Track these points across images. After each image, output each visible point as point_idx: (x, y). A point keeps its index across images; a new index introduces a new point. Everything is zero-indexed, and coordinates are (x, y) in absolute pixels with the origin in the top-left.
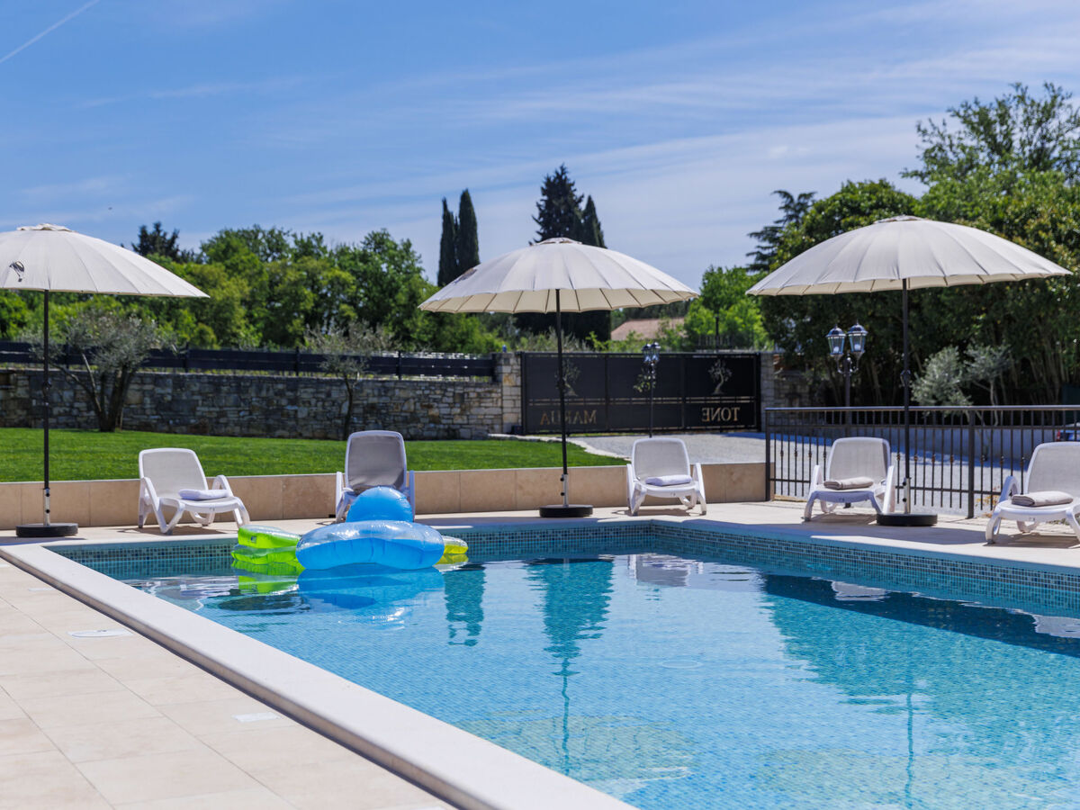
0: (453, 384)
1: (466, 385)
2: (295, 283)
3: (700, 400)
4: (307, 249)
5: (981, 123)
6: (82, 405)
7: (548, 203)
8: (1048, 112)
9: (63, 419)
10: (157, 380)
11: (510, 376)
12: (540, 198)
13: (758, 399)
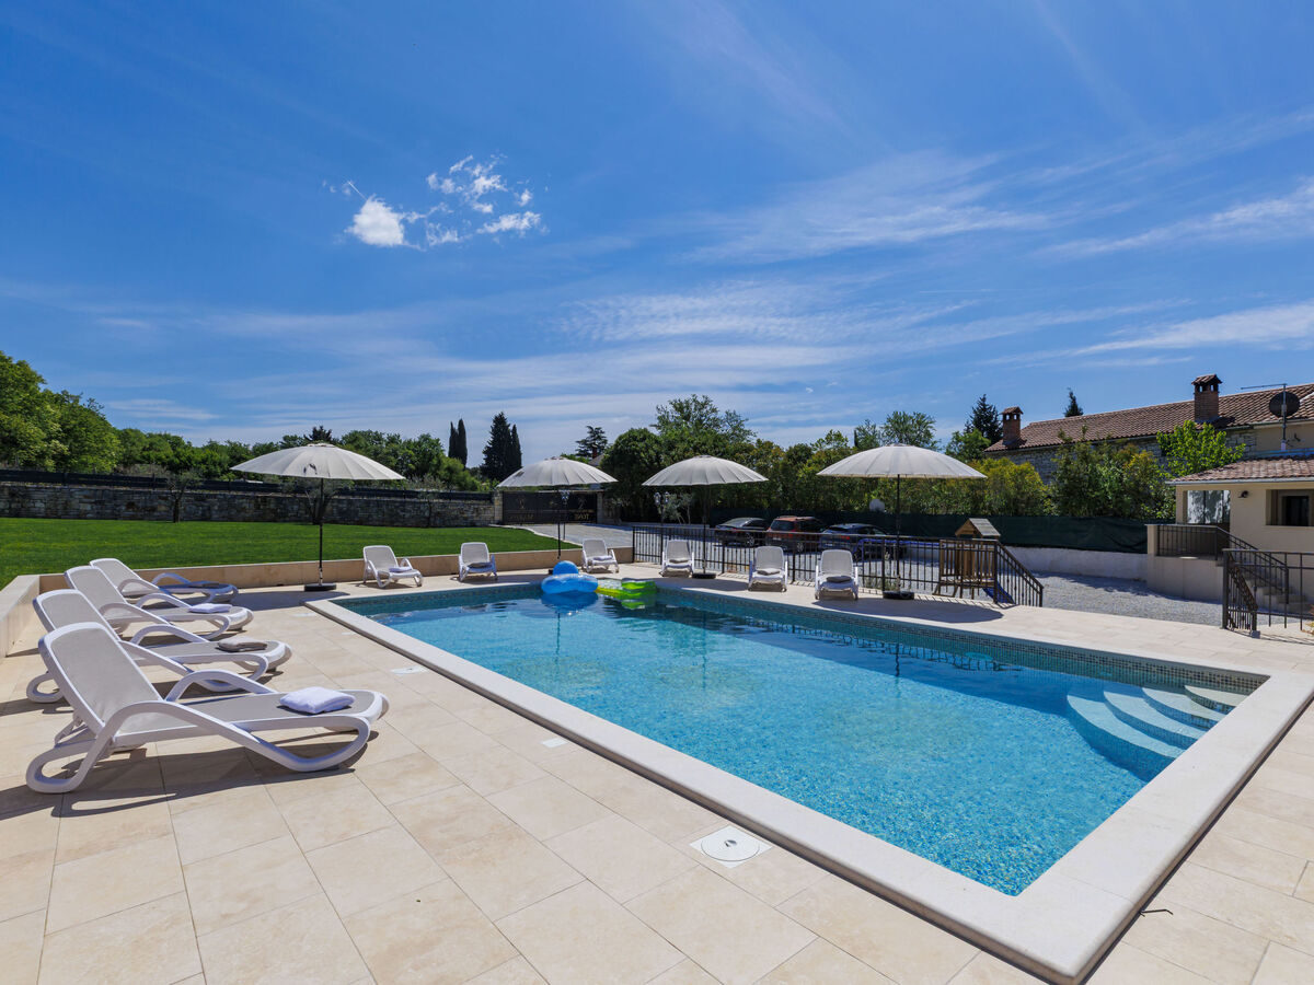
0: (472, 504)
1: (479, 504)
2: (387, 454)
3: (573, 511)
4: (393, 440)
5: (679, 407)
6: (304, 513)
7: (496, 426)
8: (703, 405)
9: (293, 518)
10: (339, 501)
11: (498, 501)
12: (492, 424)
13: (596, 510)
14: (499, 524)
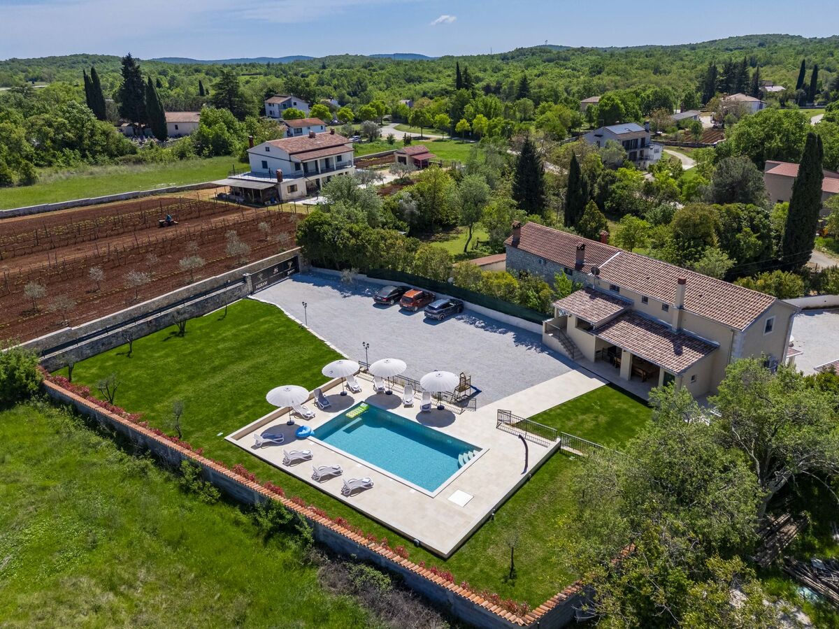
0: (238, 286)
1: (240, 286)
14: (252, 293)
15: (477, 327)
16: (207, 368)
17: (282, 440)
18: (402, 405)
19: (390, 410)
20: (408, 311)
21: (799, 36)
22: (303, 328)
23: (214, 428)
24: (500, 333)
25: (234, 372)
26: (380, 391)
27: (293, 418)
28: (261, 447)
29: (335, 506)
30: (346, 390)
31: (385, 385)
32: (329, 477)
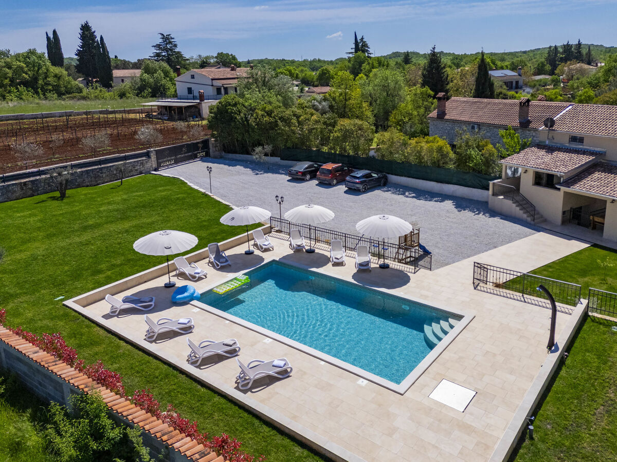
0: (140, 161)
1: (143, 160)
3: (196, 152)
6: (47, 186)
7: (83, 33)
11: (153, 157)
13: (209, 149)
14: (156, 170)
15: (407, 197)
16: (76, 227)
17: (151, 305)
18: (330, 264)
19: (314, 269)
20: (326, 184)
21: (601, 45)
22: (206, 195)
23: (54, 291)
24: (436, 201)
25: (110, 231)
26: (298, 249)
27: (174, 280)
28: (117, 316)
29: (221, 410)
30: (252, 248)
31: (306, 243)
32: (216, 359)
